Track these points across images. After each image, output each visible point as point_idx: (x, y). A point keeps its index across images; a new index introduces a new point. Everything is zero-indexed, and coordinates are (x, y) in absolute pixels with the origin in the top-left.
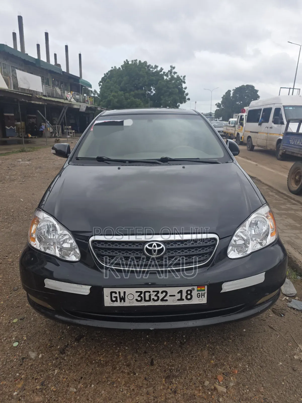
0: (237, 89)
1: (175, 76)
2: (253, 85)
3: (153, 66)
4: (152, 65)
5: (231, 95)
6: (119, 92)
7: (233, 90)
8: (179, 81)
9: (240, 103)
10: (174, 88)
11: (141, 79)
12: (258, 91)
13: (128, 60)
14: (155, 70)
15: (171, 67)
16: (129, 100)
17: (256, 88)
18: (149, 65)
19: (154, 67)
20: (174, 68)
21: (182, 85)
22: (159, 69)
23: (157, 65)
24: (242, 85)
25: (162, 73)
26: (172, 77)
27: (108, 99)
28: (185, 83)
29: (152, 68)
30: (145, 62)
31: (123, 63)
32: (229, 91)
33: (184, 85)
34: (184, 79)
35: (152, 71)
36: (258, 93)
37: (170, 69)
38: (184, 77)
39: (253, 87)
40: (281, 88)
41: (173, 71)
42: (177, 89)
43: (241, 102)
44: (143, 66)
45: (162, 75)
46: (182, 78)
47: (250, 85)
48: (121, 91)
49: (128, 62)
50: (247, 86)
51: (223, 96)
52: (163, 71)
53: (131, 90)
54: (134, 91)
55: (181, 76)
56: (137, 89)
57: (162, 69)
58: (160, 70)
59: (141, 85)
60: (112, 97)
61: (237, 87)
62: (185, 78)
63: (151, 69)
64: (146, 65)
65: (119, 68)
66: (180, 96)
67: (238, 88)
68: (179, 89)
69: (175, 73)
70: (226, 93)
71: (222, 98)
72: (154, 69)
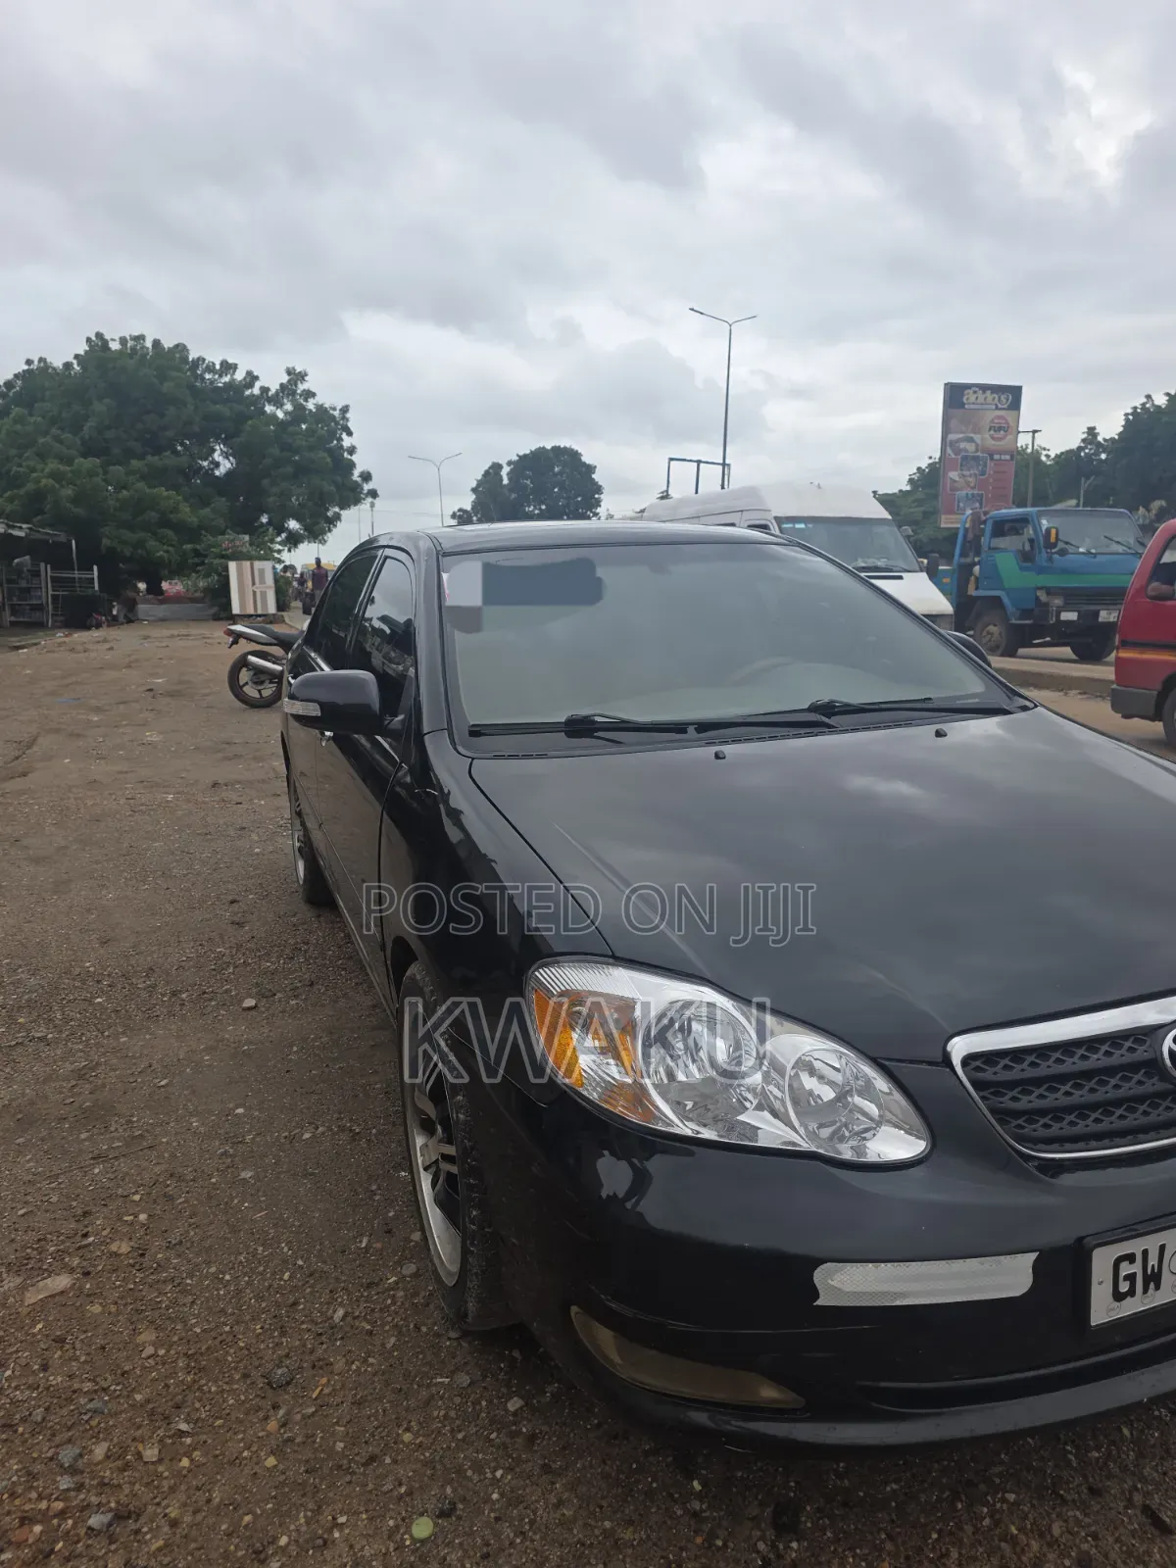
0: (523, 458)
1: (311, 405)
2: (575, 447)
3: (214, 364)
4: (209, 358)
5: (506, 481)
6: (76, 461)
7: (509, 463)
8: (330, 425)
9: (540, 509)
10: (311, 448)
11: (171, 411)
12: (595, 467)
13: (107, 337)
14: (227, 379)
15: (289, 372)
16: (125, 492)
17: (586, 459)
18: (198, 359)
19: (218, 367)
20: (302, 376)
21: (340, 439)
22: (239, 376)
23: (230, 361)
24: (540, 448)
25: (256, 391)
26: (299, 408)
27: (30, 486)
28: (350, 434)
29: (211, 368)
30: (177, 346)
31: (82, 348)
32: (496, 467)
33: (347, 442)
34: (344, 418)
35: (212, 382)
36: (593, 476)
37: (285, 379)
38: (345, 410)
39: (574, 455)
40: (671, 459)
41: (301, 387)
42: (326, 455)
43: (543, 507)
44: (172, 361)
45: (255, 401)
46: (336, 413)
47: (565, 448)
48: (85, 455)
49: (105, 343)
50: (556, 449)
51: (478, 485)
52: (258, 385)
53: (129, 454)
54: (142, 457)
55: (334, 409)
56: (158, 450)
57: (251, 378)
58: (245, 379)
59: (170, 434)
60: (51, 481)
61: (521, 454)
62: (348, 415)
63: (208, 376)
64: (185, 359)
65: (68, 365)
66: (339, 479)
67: (525, 456)
68: (330, 451)
69: (309, 394)
70: (487, 474)
71: (474, 490)
72: (221, 376)
